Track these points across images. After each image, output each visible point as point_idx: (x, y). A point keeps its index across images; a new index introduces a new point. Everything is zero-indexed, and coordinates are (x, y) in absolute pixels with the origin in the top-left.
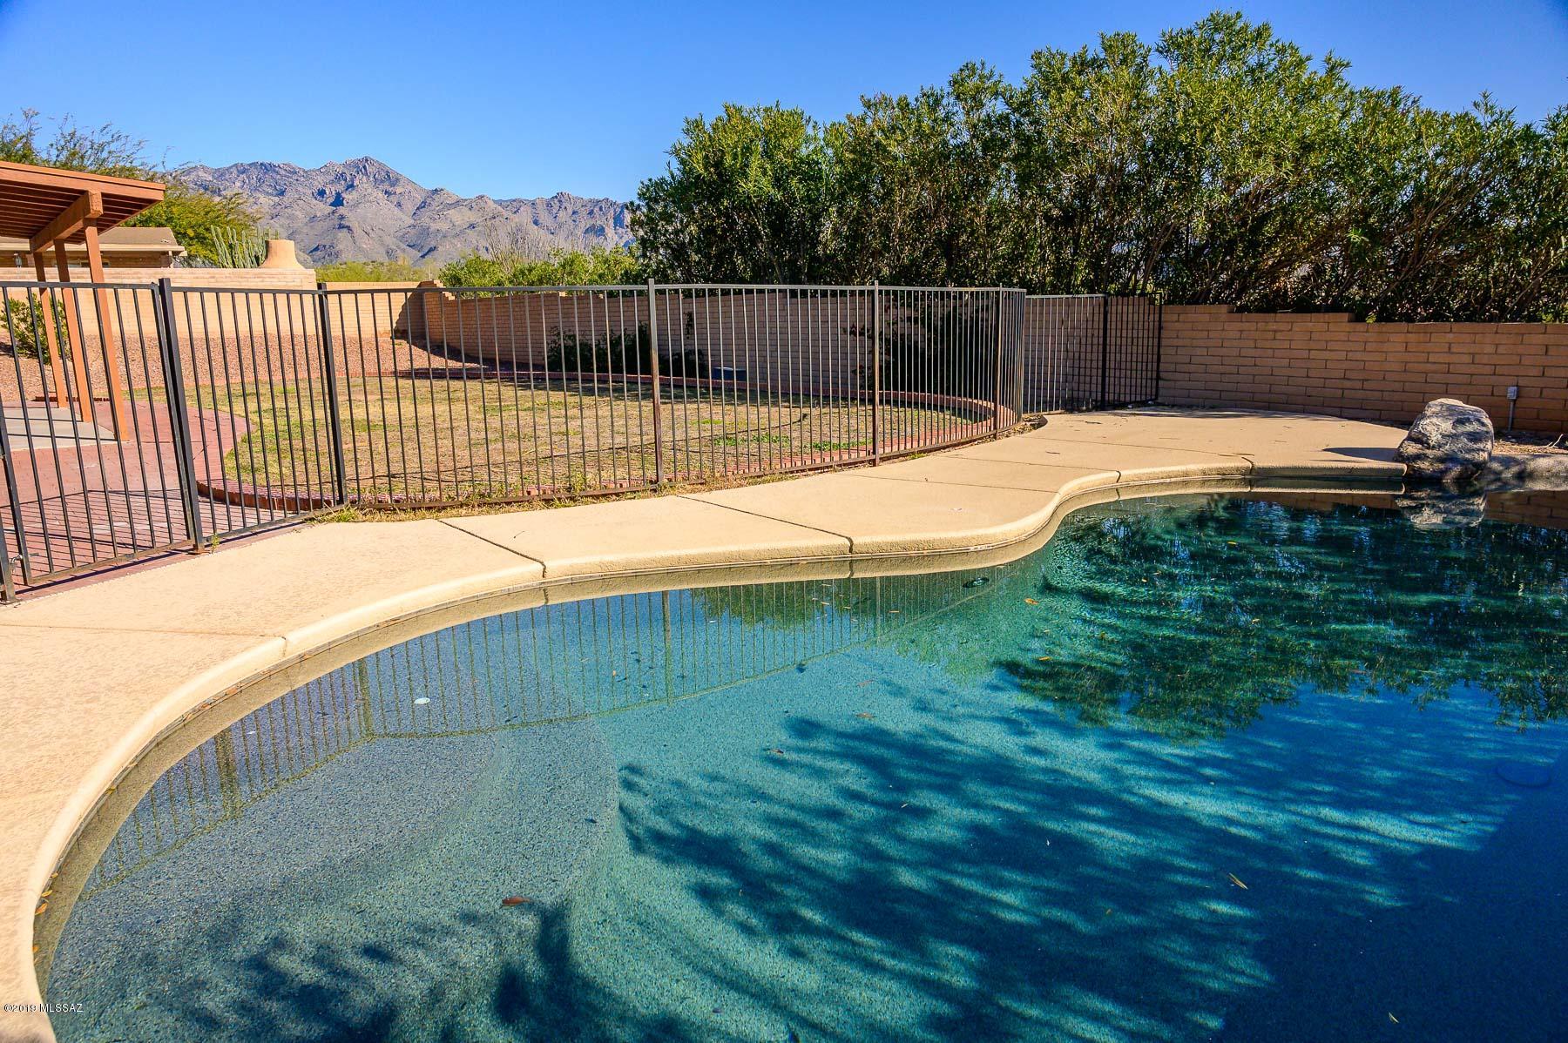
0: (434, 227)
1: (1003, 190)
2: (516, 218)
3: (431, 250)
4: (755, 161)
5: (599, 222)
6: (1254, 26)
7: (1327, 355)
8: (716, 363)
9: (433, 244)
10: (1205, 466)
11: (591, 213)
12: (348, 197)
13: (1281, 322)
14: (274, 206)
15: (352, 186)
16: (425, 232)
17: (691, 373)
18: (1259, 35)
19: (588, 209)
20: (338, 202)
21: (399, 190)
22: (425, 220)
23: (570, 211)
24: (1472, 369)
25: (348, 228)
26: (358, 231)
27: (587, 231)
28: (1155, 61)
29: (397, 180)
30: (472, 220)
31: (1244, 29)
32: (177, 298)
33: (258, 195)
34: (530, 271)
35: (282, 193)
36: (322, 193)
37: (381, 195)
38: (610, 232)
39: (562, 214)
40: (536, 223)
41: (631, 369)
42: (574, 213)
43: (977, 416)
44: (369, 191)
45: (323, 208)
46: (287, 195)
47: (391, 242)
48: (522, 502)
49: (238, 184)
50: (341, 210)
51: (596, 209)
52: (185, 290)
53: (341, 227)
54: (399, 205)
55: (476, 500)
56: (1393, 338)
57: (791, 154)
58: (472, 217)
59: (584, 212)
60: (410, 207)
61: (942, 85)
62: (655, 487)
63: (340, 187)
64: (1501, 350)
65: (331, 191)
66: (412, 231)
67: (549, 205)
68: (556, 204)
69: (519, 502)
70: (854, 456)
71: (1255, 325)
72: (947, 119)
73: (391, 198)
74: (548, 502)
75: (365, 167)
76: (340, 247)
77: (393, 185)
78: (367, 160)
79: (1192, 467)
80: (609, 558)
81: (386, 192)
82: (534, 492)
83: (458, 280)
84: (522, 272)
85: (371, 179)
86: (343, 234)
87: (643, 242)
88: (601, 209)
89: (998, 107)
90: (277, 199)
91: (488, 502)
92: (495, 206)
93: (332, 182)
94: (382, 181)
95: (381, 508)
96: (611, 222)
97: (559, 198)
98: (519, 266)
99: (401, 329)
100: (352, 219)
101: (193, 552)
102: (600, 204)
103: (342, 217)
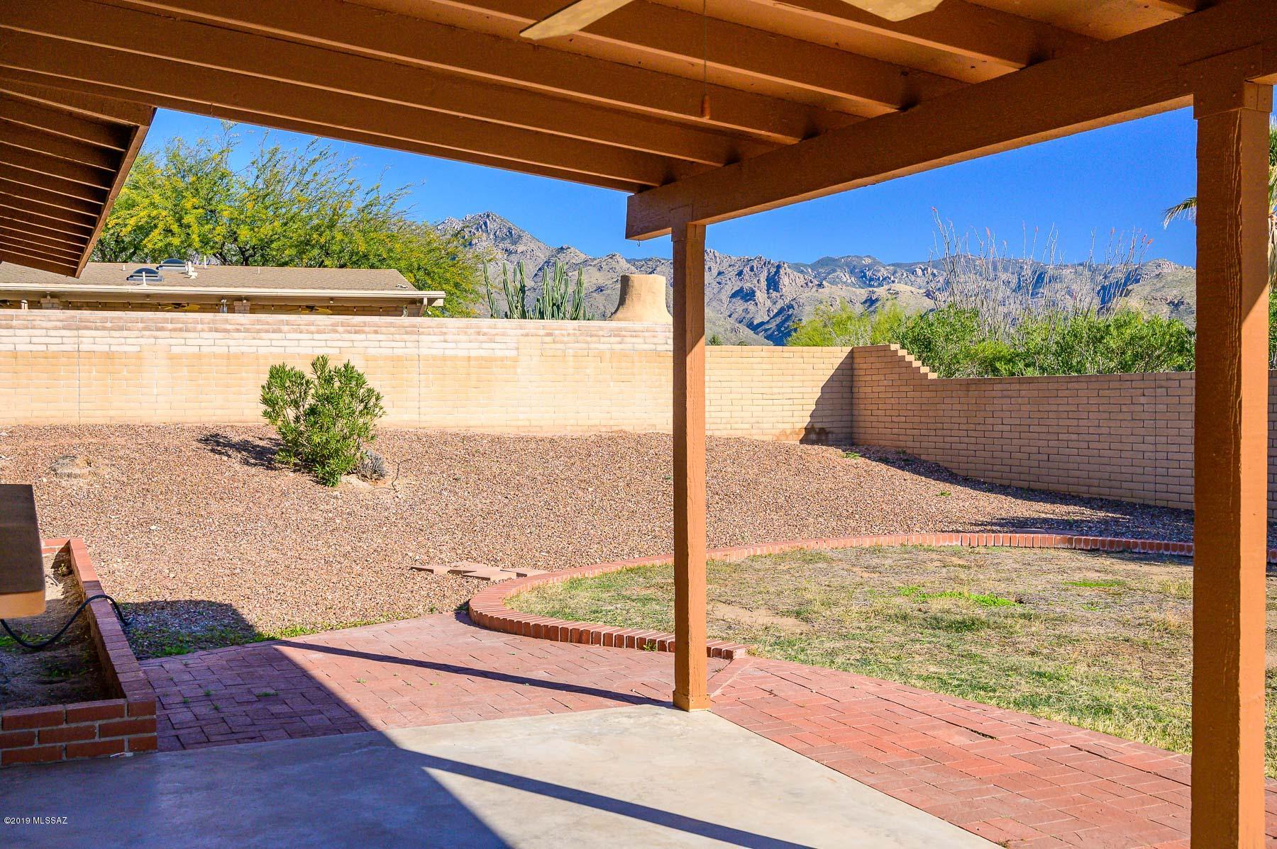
5: (749, 285)
11: (740, 273)
19: (737, 269)
21: (521, 248)
23: (715, 272)
27: (733, 296)
29: (520, 236)
30: (601, 282)
37: (500, 254)
38: (761, 296)
42: (720, 273)
44: (489, 249)
51: (747, 270)
73: (513, 257)
75: (485, 224)
77: (514, 243)
78: (488, 216)
81: (506, 250)
85: (492, 236)
88: (752, 269)
92: (628, 265)
94: (503, 239)
96: (764, 284)
99: (818, 426)
102: (751, 263)
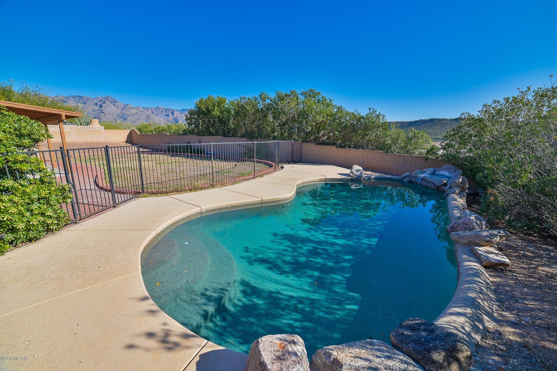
0: (126, 113)
1: (270, 118)
2: (147, 112)
3: (126, 119)
4: (216, 108)
6: (318, 92)
7: (332, 154)
8: (207, 151)
9: (126, 117)
10: (318, 178)
11: (166, 111)
12: (104, 105)
13: (323, 147)
14: (83, 106)
15: (105, 103)
16: (124, 114)
17: (201, 153)
18: (319, 94)
19: (165, 110)
20: (101, 106)
22: (124, 112)
23: (161, 111)
24: (356, 157)
25: (104, 113)
26: (106, 114)
27: (165, 116)
28: (300, 96)
31: (316, 92)
32: (110, 149)
33: (78, 103)
34: (159, 128)
35: (85, 103)
36: (96, 104)
37: (112, 105)
38: (170, 116)
39: (158, 111)
40: (152, 113)
41: (187, 152)
43: (271, 166)
44: (109, 104)
45: (97, 108)
46: (87, 104)
47: (115, 117)
48: (185, 191)
49: (72, 101)
50: (102, 108)
52: (111, 148)
53: (102, 112)
54: (117, 108)
55: (174, 191)
56: (343, 151)
57: (224, 107)
58: (136, 111)
59: (164, 111)
60: (120, 108)
61: (257, 96)
62: (213, 186)
63: (101, 103)
64: (360, 154)
65: (99, 103)
66: (121, 114)
67: (156, 109)
68: (157, 109)
69: (184, 191)
70: (251, 177)
71: (319, 147)
72: (258, 103)
73: (115, 106)
74: (191, 190)
75: (108, 98)
76: (102, 117)
77: (116, 103)
79: (316, 179)
80: (214, 205)
82: (187, 188)
83: (141, 130)
84: (157, 128)
85: (110, 101)
86: (102, 114)
87: (189, 123)
89: (269, 101)
90: (84, 105)
91: (177, 191)
92: (143, 109)
93: (99, 102)
94: (113, 102)
95: (152, 193)
97: (158, 108)
98: (156, 127)
99: (128, 141)
100: (105, 110)
101: (114, 207)
102: (168, 109)
103: (102, 110)
